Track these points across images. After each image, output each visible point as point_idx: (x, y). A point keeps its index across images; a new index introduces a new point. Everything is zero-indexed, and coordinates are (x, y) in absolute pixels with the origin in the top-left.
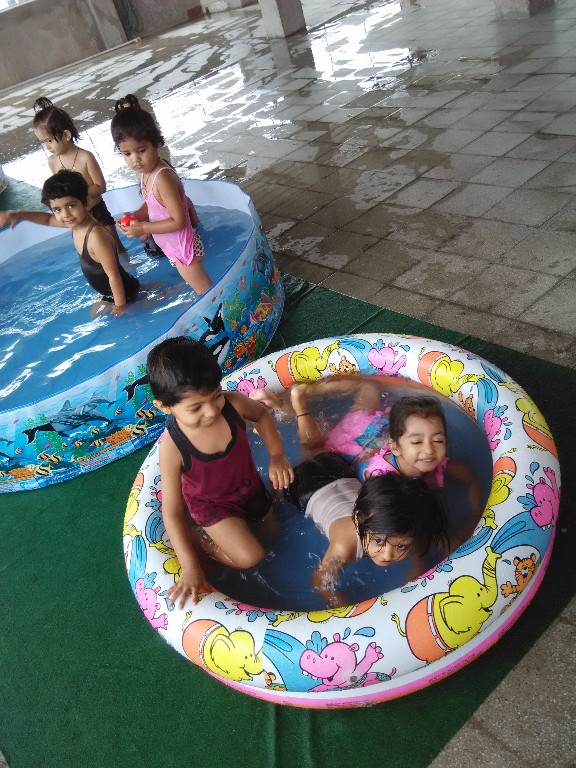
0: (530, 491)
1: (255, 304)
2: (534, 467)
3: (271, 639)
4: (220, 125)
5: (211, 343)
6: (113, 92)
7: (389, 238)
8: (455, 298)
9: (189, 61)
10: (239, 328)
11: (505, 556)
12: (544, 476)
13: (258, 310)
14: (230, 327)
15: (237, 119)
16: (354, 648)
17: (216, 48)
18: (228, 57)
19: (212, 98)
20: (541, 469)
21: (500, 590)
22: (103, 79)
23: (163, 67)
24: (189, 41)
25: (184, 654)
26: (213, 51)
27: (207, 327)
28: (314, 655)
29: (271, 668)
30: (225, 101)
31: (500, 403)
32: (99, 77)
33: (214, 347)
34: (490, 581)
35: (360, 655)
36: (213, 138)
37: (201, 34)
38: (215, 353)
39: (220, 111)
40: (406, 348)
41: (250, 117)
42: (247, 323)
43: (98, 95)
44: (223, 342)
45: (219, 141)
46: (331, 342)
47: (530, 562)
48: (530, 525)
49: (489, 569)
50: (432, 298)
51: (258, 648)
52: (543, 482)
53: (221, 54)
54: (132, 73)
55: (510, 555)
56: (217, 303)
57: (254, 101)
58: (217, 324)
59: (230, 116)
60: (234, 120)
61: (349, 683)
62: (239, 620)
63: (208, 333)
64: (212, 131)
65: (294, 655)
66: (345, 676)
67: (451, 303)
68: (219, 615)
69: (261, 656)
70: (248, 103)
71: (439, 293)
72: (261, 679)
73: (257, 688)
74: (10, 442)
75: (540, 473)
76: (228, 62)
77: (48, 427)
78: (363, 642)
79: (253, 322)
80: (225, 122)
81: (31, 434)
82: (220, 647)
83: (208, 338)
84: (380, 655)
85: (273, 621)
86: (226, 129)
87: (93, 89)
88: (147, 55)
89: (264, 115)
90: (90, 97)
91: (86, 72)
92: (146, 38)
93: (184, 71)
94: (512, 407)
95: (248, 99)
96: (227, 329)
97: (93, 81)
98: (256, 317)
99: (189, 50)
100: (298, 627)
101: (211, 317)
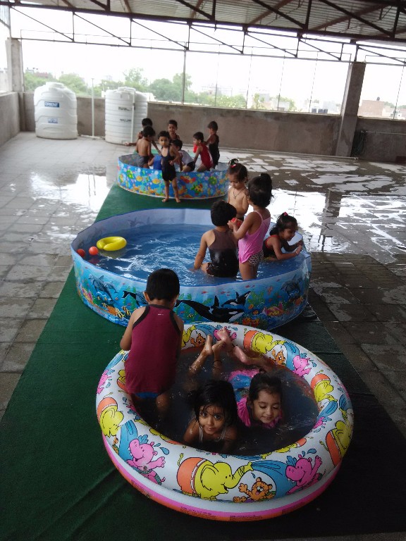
0: (298, 459)
1: (272, 305)
2: (312, 451)
3: (129, 424)
4: (354, 220)
5: (232, 307)
6: (317, 177)
7: (384, 323)
8: (386, 373)
9: (372, 182)
10: (253, 310)
11: (255, 472)
12: (313, 459)
13: (271, 309)
14: (249, 306)
15: (366, 223)
16: (154, 453)
17: (394, 182)
18: (394, 191)
19: (363, 206)
20: (315, 455)
21: (239, 485)
22: (319, 170)
23: (356, 178)
24: (382, 172)
25: (97, 406)
26: (391, 183)
27: (235, 297)
28: (138, 443)
29: (119, 437)
30: (370, 211)
31: (330, 417)
32: (318, 167)
33: (233, 310)
34: (237, 476)
35: (155, 458)
36: (343, 225)
37: (393, 172)
38: (231, 313)
39: (361, 214)
40: (315, 365)
41: (374, 225)
42: (260, 311)
43: (308, 176)
44: (239, 311)
45: (345, 228)
46: (282, 339)
47: (266, 488)
48: (282, 471)
49: (242, 471)
50: (375, 366)
51: (121, 424)
52: (309, 460)
53: (393, 187)
54: (337, 173)
55: (258, 474)
56: (249, 289)
57: (385, 219)
58: (241, 300)
59: (364, 219)
60: (364, 222)
61: (142, 469)
62: (125, 409)
63: (234, 301)
64: (346, 221)
65: (131, 437)
66: (143, 463)
67: (382, 375)
68: (120, 402)
69: (119, 428)
70: (381, 218)
71: (380, 365)
72: (113, 439)
73: (109, 442)
74: (116, 292)
75: (312, 456)
76: (393, 193)
77: (134, 295)
78: (160, 454)
79: (264, 312)
80: (358, 221)
81: (126, 293)
82: (110, 413)
83: (232, 303)
84: (162, 466)
85: (136, 419)
86: (354, 224)
87: (308, 172)
88: (353, 168)
89: (382, 228)
90: (303, 175)
91: (314, 162)
92: (361, 160)
93: (364, 186)
94: (334, 421)
95: (383, 216)
96: (245, 305)
97: (313, 168)
98: (268, 312)
99: (377, 177)
100: (142, 429)
101: (240, 294)
